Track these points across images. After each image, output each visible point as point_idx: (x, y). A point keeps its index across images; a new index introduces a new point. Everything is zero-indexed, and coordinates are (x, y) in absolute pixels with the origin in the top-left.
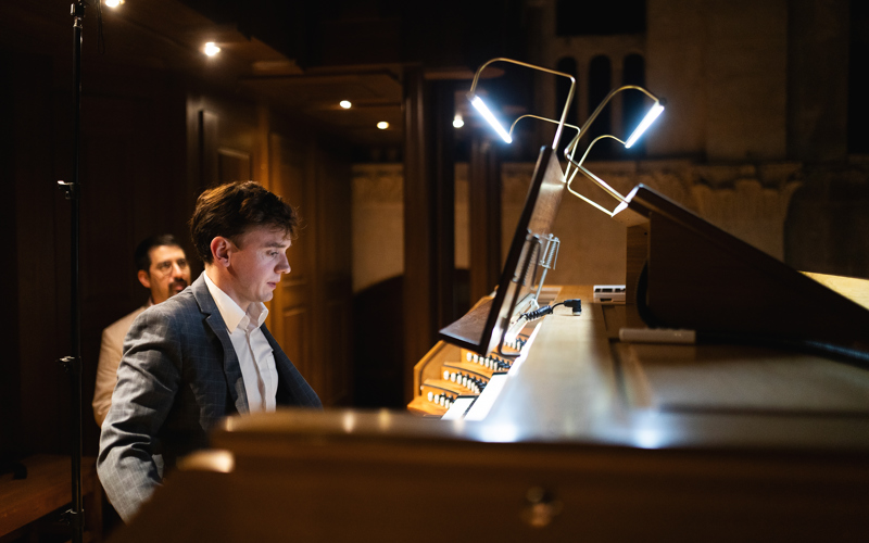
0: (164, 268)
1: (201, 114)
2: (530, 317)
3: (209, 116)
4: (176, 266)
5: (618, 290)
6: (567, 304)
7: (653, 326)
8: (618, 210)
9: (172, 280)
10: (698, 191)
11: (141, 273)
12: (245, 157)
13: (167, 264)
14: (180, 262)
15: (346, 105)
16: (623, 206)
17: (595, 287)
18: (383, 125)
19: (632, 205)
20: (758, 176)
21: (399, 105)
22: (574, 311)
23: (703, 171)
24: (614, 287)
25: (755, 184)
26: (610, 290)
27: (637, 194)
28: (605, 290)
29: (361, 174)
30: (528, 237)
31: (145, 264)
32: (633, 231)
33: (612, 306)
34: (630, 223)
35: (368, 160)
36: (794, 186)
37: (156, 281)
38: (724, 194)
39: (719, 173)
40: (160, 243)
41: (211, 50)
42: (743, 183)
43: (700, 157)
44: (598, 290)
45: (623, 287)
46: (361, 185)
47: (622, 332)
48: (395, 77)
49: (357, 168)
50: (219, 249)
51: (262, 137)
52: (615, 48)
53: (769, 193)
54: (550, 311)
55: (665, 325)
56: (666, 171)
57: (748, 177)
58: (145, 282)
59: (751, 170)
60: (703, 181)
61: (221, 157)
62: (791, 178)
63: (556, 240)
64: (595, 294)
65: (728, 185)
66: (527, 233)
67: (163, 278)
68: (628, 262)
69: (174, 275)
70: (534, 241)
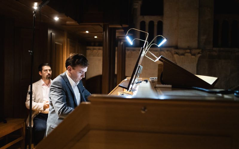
0: (46, 71)
1: (51, 33)
2: (136, 83)
3: (53, 34)
4: (48, 71)
5: (155, 79)
6: (145, 81)
7: (163, 84)
8: (156, 60)
9: (47, 74)
10: (176, 56)
11: (40, 72)
12: (61, 44)
13: (46, 70)
14: (50, 70)
15: (87, 32)
16: (157, 60)
17: (150, 78)
18: (96, 37)
19: (160, 60)
20: (190, 53)
21: (102, 32)
22: (146, 82)
23: (177, 51)
24: (155, 78)
25: (189, 54)
26: (154, 79)
27: (161, 58)
28: (152, 79)
29: (88, 49)
30: (138, 66)
31: (41, 70)
32: (159, 65)
33: (154, 82)
34: (159, 64)
35: (91, 45)
36: (199, 55)
37: (43, 74)
38: (182, 57)
39: (181, 52)
40: (45, 65)
41: (56, 19)
42: (187, 54)
43: (176, 47)
44: (151, 79)
45: (157, 78)
46: (88, 52)
47: (157, 85)
48: (101, 26)
49: (88, 47)
50: (69, 68)
51: (65, 39)
52: (155, 19)
53: (193, 57)
54: (141, 82)
55: (166, 84)
56: (168, 51)
57: (188, 53)
58: (40, 74)
59: (189, 51)
60: (177, 53)
61: (56, 44)
62: (199, 53)
63: (142, 67)
64: (150, 79)
65: (183, 54)
66: (138, 65)
67: (45, 74)
68: (158, 72)
69: (48, 73)
70: (139, 66)
